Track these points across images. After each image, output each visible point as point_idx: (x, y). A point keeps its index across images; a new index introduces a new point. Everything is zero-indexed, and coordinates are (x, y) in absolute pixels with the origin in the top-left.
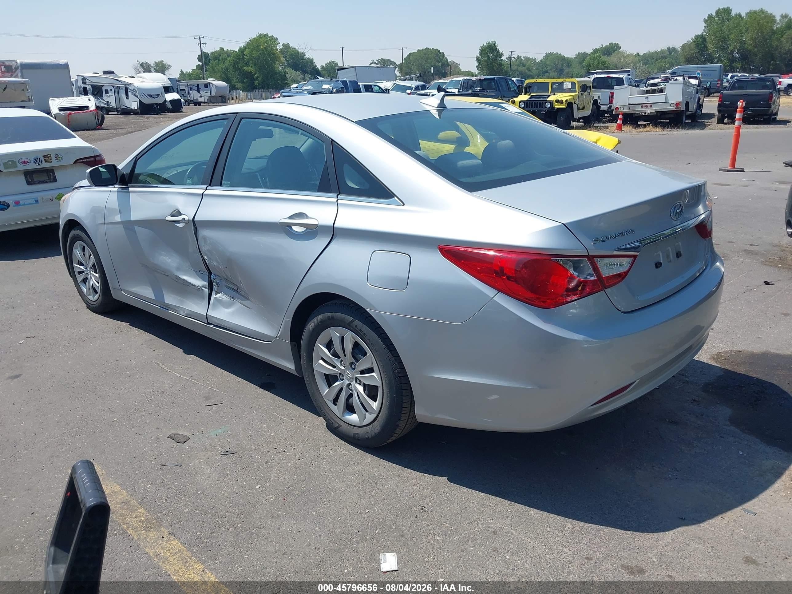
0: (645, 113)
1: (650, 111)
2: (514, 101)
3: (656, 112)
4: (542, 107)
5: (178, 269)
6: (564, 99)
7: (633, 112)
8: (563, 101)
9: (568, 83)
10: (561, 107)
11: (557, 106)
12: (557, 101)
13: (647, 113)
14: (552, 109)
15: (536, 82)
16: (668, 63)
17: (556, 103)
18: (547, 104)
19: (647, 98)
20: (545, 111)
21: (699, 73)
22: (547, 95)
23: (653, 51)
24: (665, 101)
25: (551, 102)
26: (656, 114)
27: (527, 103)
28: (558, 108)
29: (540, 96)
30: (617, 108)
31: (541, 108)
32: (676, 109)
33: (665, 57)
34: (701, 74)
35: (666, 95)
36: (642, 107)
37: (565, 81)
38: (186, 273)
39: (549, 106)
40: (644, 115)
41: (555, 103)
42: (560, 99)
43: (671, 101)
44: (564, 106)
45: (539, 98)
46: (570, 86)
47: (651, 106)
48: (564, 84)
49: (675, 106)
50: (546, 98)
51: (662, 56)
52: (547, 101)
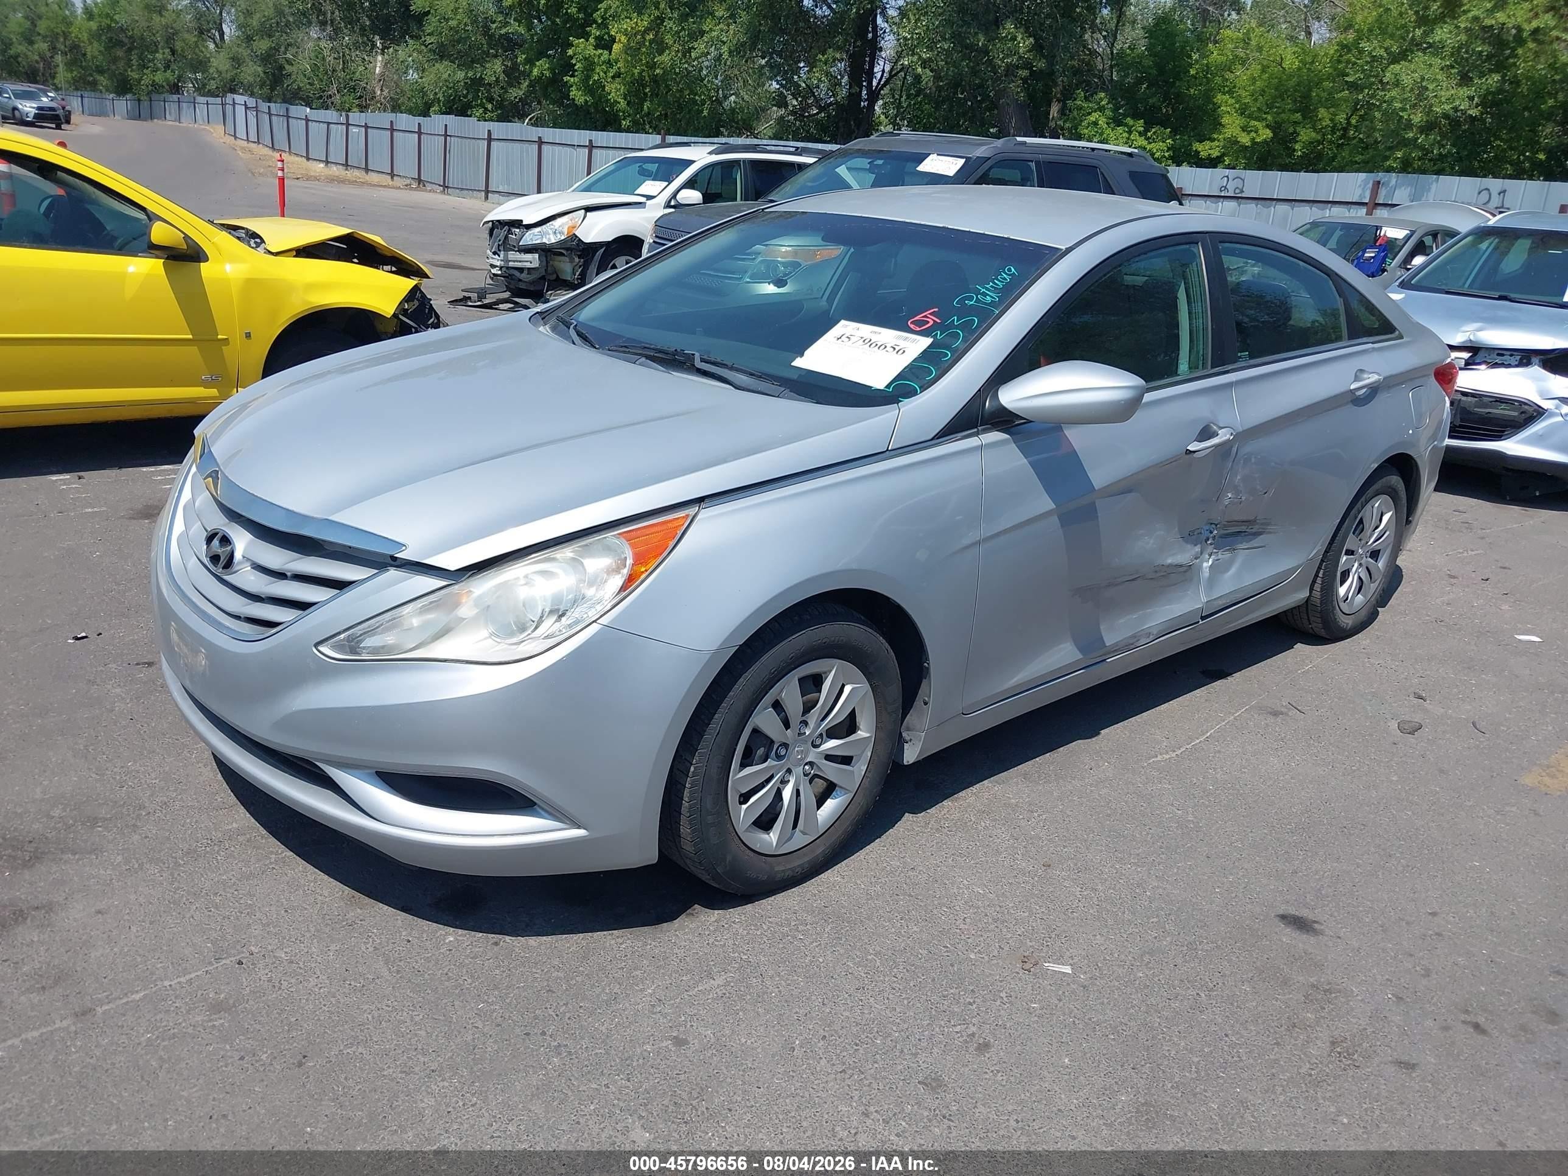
38: (1171, 550)
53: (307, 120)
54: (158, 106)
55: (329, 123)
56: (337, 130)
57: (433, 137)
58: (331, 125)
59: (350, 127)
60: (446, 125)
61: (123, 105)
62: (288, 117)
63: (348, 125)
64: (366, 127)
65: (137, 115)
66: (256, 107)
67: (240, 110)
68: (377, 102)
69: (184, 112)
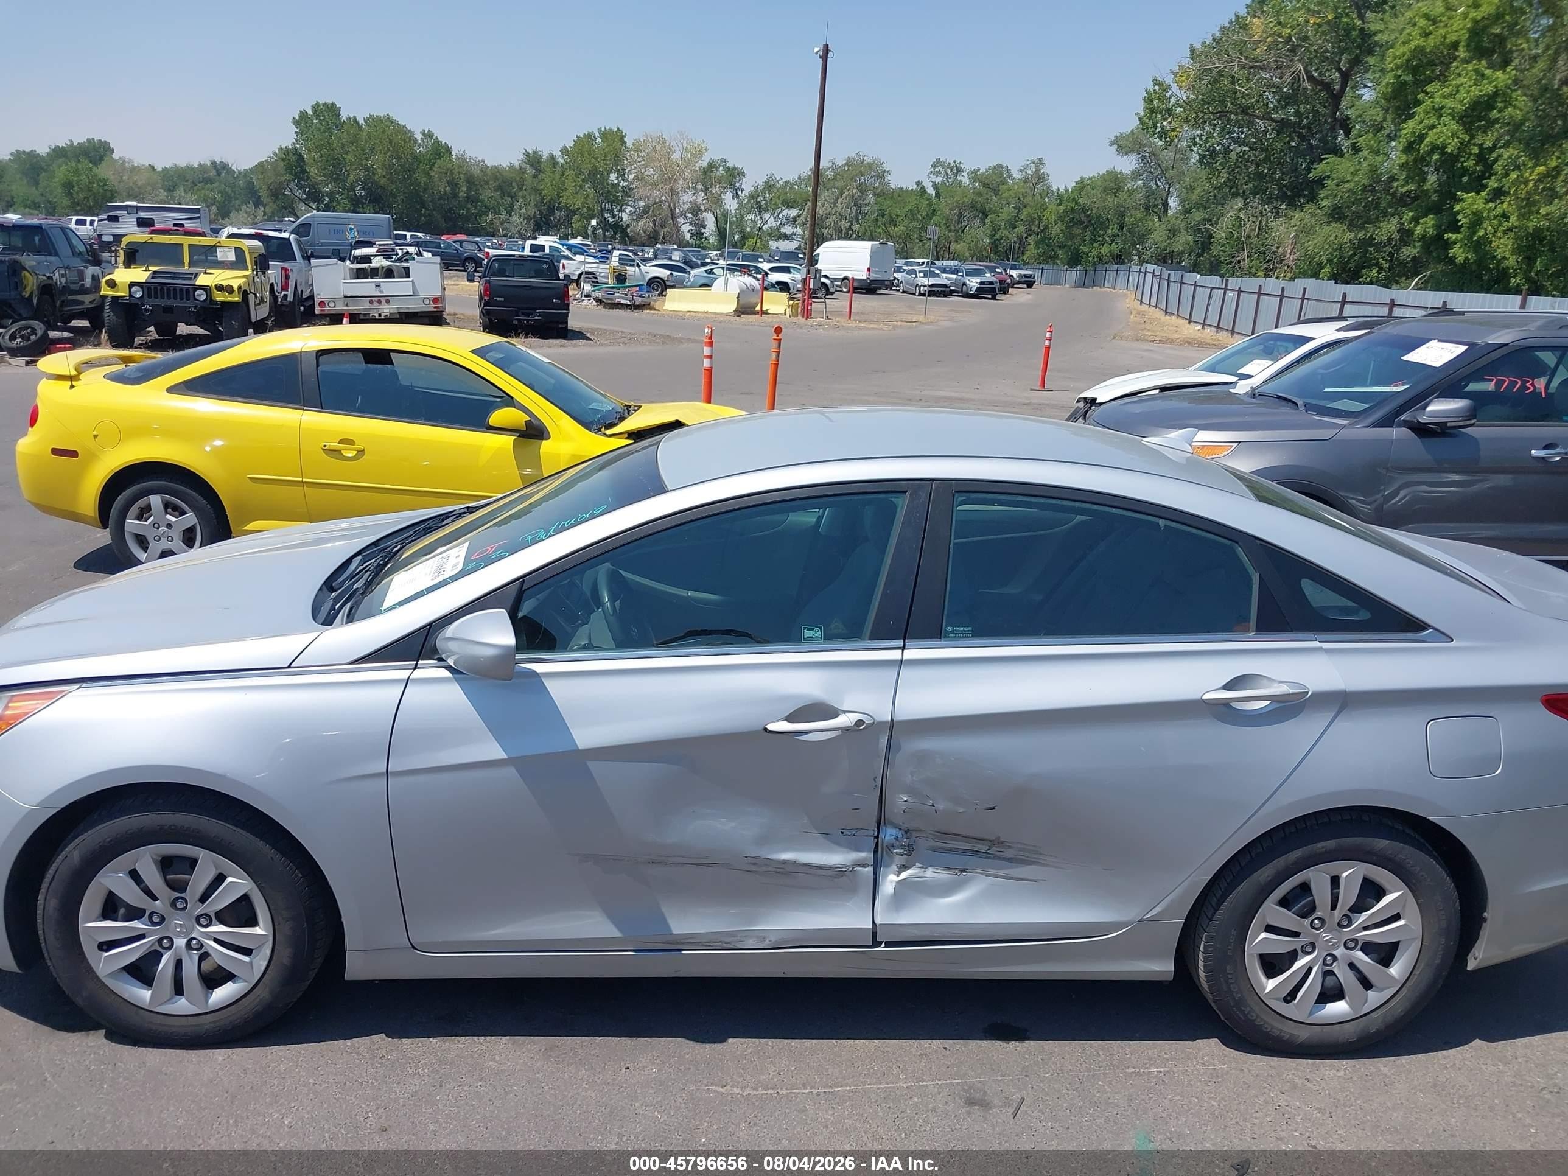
0: (380, 315)
1: (388, 311)
2: (114, 281)
3: (399, 313)
4: (188, 299)
5: (763, 840)
6: (235, 284)
7: (356, 312)
8: (232, 287)
9: (226, 249)
10: (229, 299)
11: (220, 297)
12: (220, 288)
13: (383, 315)
14: (211, 304)
15: (150, 241)
16: (220, 192)
17: (218, 291)
18: (198, 292)
19: (379, 286)
20: (196, 307)
21: (353, 229)
22: (192, 274)
23: (182, 163)
24: (412, 294)
25: (206, 289)
26: (398, 317)
27: (149, 288)
28: (223, 303)
29: (175, 273)
30: (321, 302)
31: (185, 300)
32: (435, 310)
33: (208, 181)
34: (358, 231)
35: (412, 281)
36: (371, 302)
37: (218, 245)
38: (792, 843)
39: (203, 297)
40: (377, 317)
41: (215, 290)
42: (225, 283)
43: (423, 294)
44: (237, 299)
45: (173, 278)
46: (231, 256)
47: (388, 302)
48: (218, 250)
49: (431, 302)
50: (190, 279)
51: (203, 178)
52: (195, 285)
53: (1196, 286)
54: (1100, 274)
55: (1212, 288)
56: (1218, 293)
57: (1294, 300)
58: (1214, 290)
59: (1228, 292)
60: (1305, 289)
61: (1073, 274)
62: (1182, 283)
63: (1226, 289)
64: (1240, 291)
65: (1082, 284)
66: (1161, 274)
67: (1149, 276)
68: (1285, 265)
69: (1119, 279)
